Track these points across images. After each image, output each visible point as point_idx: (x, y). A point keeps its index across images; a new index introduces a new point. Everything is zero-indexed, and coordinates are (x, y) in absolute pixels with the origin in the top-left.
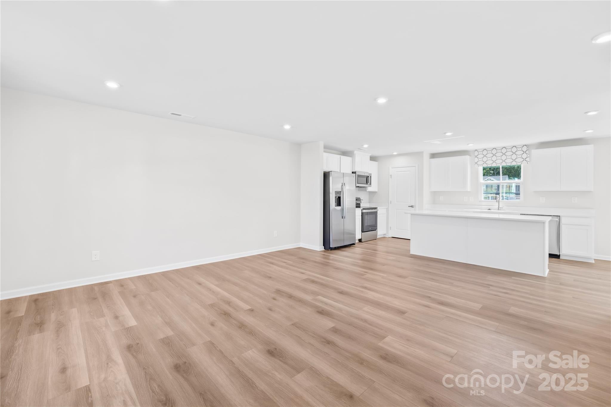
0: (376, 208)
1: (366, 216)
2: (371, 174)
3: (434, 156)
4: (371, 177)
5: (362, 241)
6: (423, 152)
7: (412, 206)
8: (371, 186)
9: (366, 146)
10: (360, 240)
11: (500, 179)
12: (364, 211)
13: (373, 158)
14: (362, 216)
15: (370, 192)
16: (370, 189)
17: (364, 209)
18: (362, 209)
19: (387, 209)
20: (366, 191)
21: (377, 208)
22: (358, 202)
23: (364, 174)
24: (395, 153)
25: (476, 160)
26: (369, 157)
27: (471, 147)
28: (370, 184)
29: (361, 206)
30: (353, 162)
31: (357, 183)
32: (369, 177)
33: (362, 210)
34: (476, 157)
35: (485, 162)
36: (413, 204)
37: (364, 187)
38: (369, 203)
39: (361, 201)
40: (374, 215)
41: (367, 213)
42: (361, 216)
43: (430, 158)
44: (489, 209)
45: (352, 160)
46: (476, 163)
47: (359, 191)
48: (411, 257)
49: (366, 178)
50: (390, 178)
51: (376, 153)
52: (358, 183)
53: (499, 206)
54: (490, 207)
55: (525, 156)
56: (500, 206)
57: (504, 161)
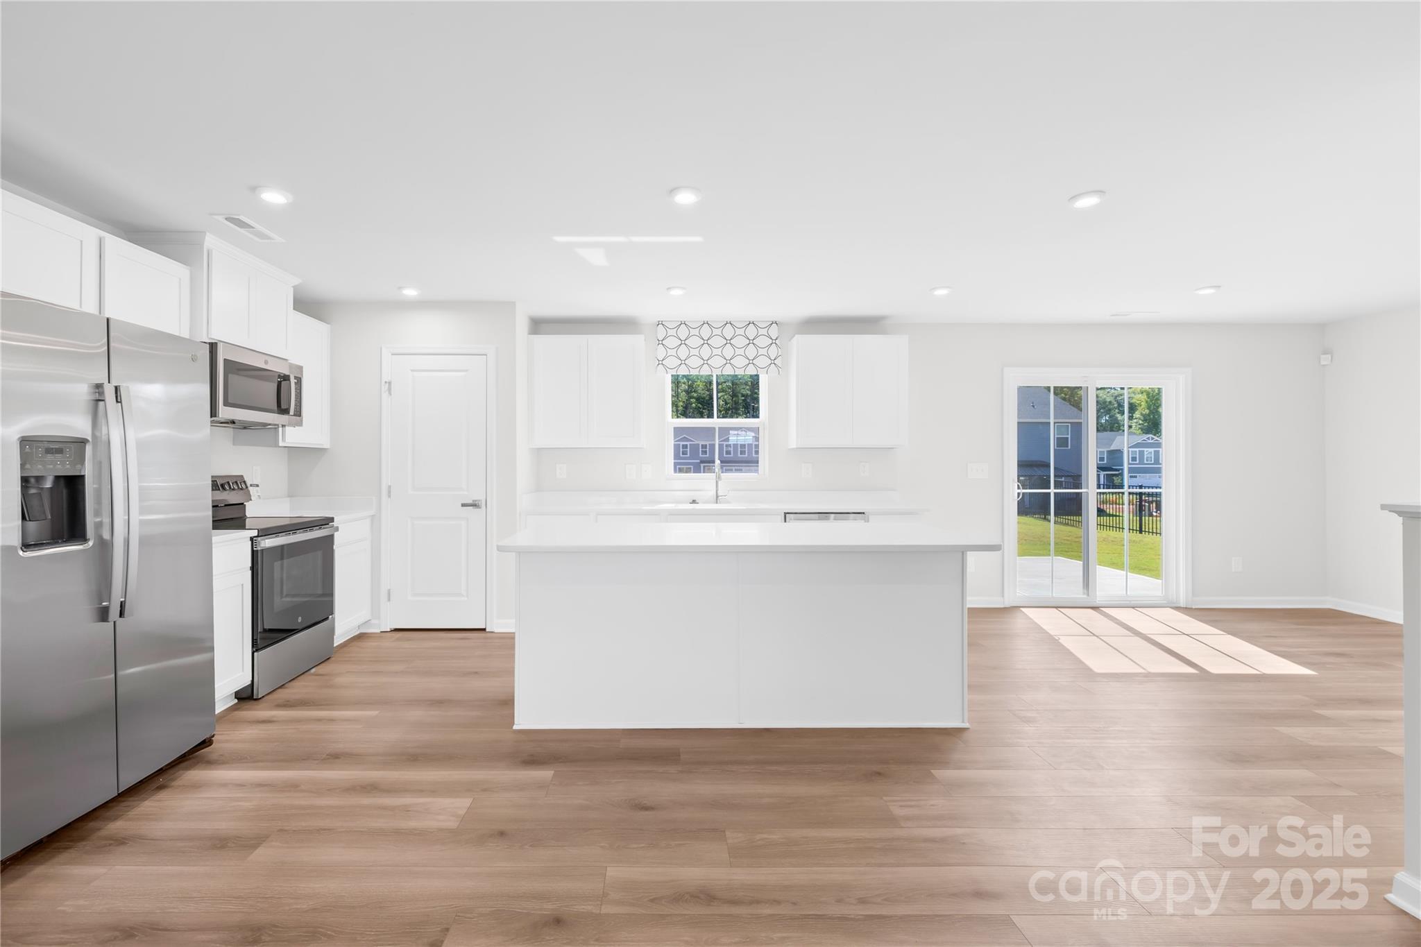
0: (327, 522)
1: (277, 564)
2: (301, 368)
3: (539, 325)
4: (299, 381)
5: (260, 691)
6: (514, 304)
7: (475, 505)
8: (300, 424)
9: (274, 197)
10: (245, 696)
11: (713, 415)
12: (268, 543)
13: (306, 304)
14: (252, 568)
15: (296, 452)
16: (292, 436)
17: (264, 533)
18: (255, 533)
19: (375, 520)
20: (276, 445)
21: (332, 520)
22: (231, 497)
23: (266, 362)
24: (410, 293)
25: (661, 352)
26: (292, 289)
27: (646, 307)
28: (298, 413)
29: (248, 514)
30: (198, 295)
31: (226, 404)
32: (293, 381)
33: (252, 539)
34: (661, 342)
35: (683, 362)
36: (477, 495)
37: (264, 425)
38: (291, 495)
39: (251, 489)
40: (319, 554)
41: (281, 551)
42: (250, 573)
43: (530, 334)
44: (694, 502)
45: (192, 279)
46: (661, 362)
47: (234, 444)
48: (533, 761)
49: (276, 385)
50: (385, 395)
51: (324, 285)
52: (230, 401)
53: (717, 491)
54: (694, 495)
55: (773, 351)
56: (720, 493)
57: (728, 361)
